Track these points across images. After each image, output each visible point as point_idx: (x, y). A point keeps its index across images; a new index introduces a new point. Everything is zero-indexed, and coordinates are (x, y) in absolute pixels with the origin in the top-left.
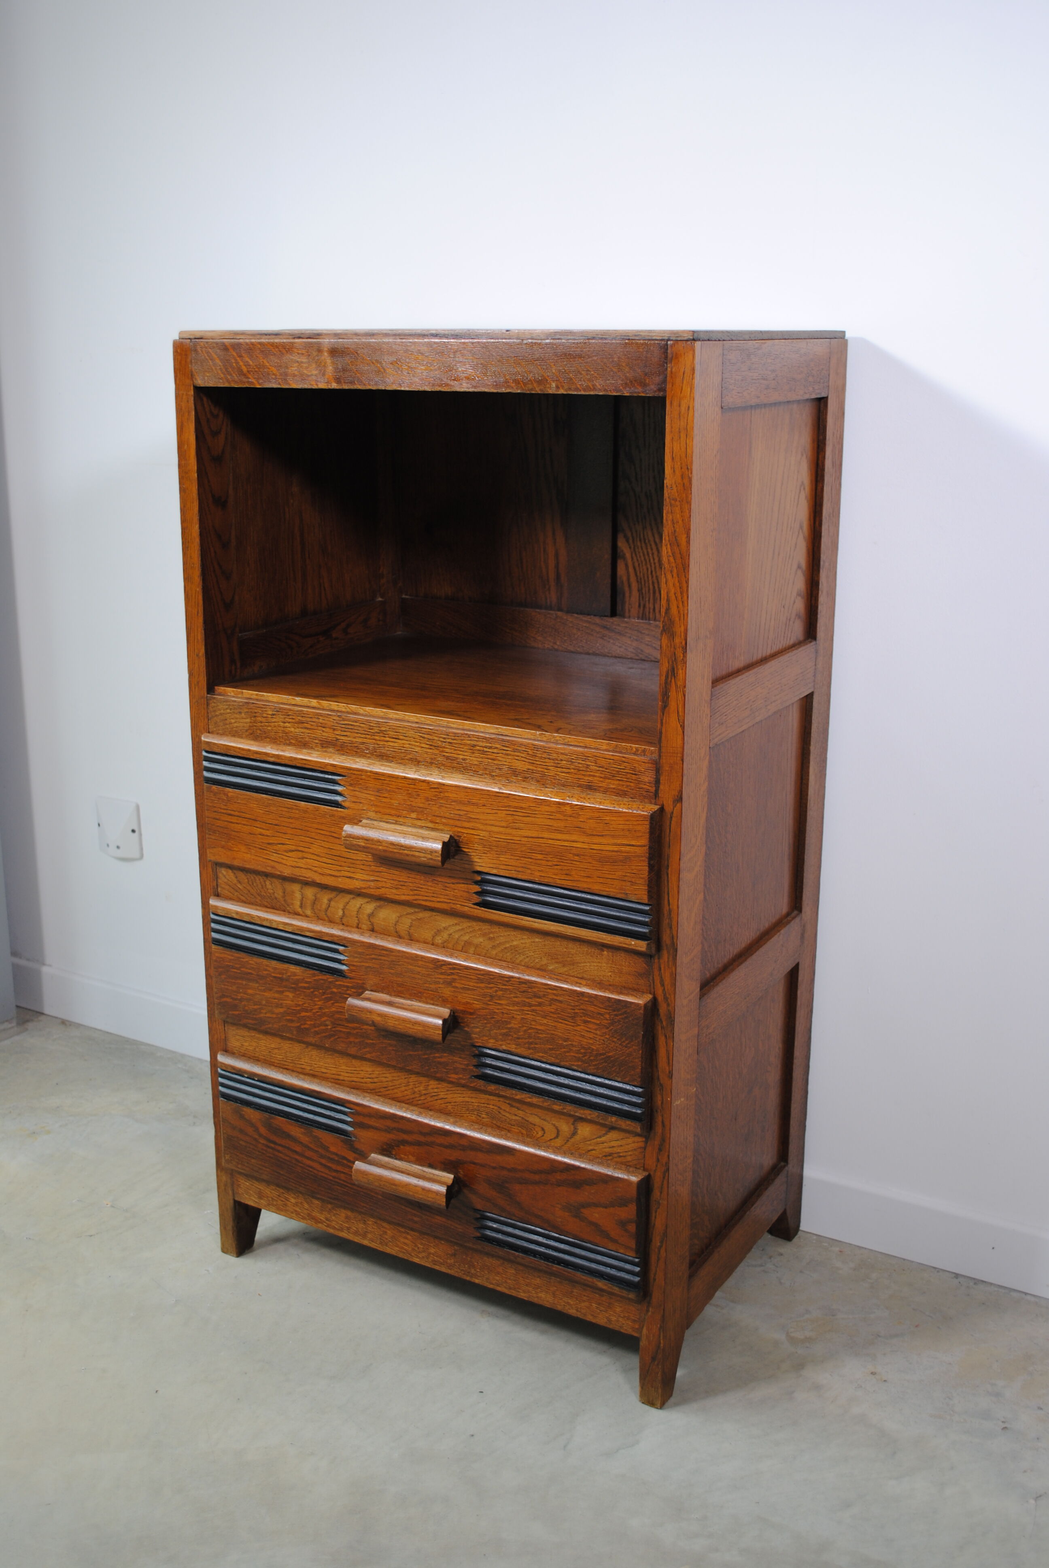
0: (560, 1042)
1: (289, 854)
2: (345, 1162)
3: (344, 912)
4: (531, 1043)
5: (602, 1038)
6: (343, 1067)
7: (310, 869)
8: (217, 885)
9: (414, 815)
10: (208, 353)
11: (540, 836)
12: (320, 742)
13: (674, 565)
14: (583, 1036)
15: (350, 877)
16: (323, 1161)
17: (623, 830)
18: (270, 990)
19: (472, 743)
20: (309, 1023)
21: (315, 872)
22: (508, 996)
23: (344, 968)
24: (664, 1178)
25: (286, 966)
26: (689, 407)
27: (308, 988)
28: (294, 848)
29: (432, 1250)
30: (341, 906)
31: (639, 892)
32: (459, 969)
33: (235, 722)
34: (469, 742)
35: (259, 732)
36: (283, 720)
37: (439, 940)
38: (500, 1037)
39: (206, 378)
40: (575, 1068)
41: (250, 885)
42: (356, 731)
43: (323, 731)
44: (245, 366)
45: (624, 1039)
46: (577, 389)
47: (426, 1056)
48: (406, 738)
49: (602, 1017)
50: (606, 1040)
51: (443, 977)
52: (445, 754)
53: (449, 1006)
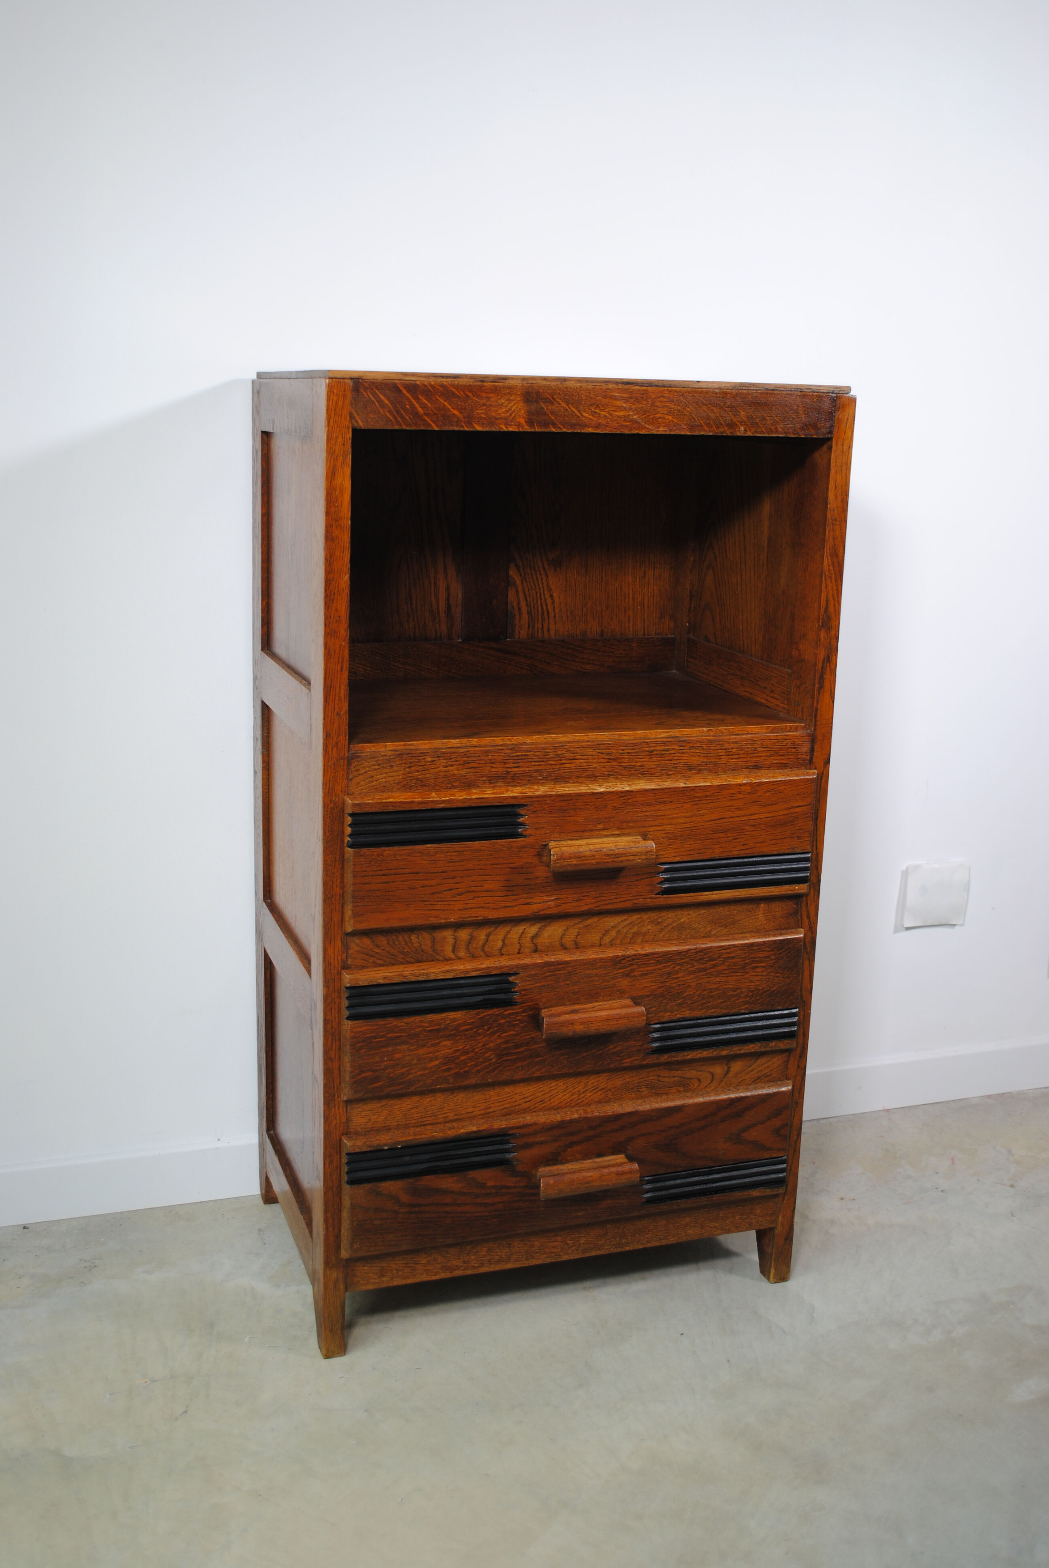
0: (731, 993)
1: (458, 898)
2: (504, 1190)
3: (504, 942)
4: (704, 1004)
5: (768, 977)
6: (495, 1098)
7: (481, 907)
8: (346, 957)
10: (373, 393)
11: (722, 817)
12: (489, 779)
13: (832, 571)
14: (751, 981)
15: (528, 904)
16: (477, 1200)
18: (424, 1046)
19: (651, 749)
20: (469, 1064)
21: (489, 908)
22: (685, 968)
23: (514, 995)
25: (445, 1015)
26: (849, 447)
27: (471, 1029)
28: (464, 890)
30: (501, 937)
31: (805, 844)
32: (639, 959)
33: (384, 778)
34: (647, 749)
35: (415, 781)
36: (445, 764)
37: (607, 939)
38: (676, 1008)
39: (371, 420)
40: (743, 1011)
41: (391, 946)
42: (530, 760)
43: (492, 767)
44: (422, 408)
45: (786, 972)
46: (762, 432)
47: (601, 1052)
48: (584, 757)
49: (768, 959)
50: (771, 977)
51: (621, 971)
52: (623, 764)
53: (628, 995)
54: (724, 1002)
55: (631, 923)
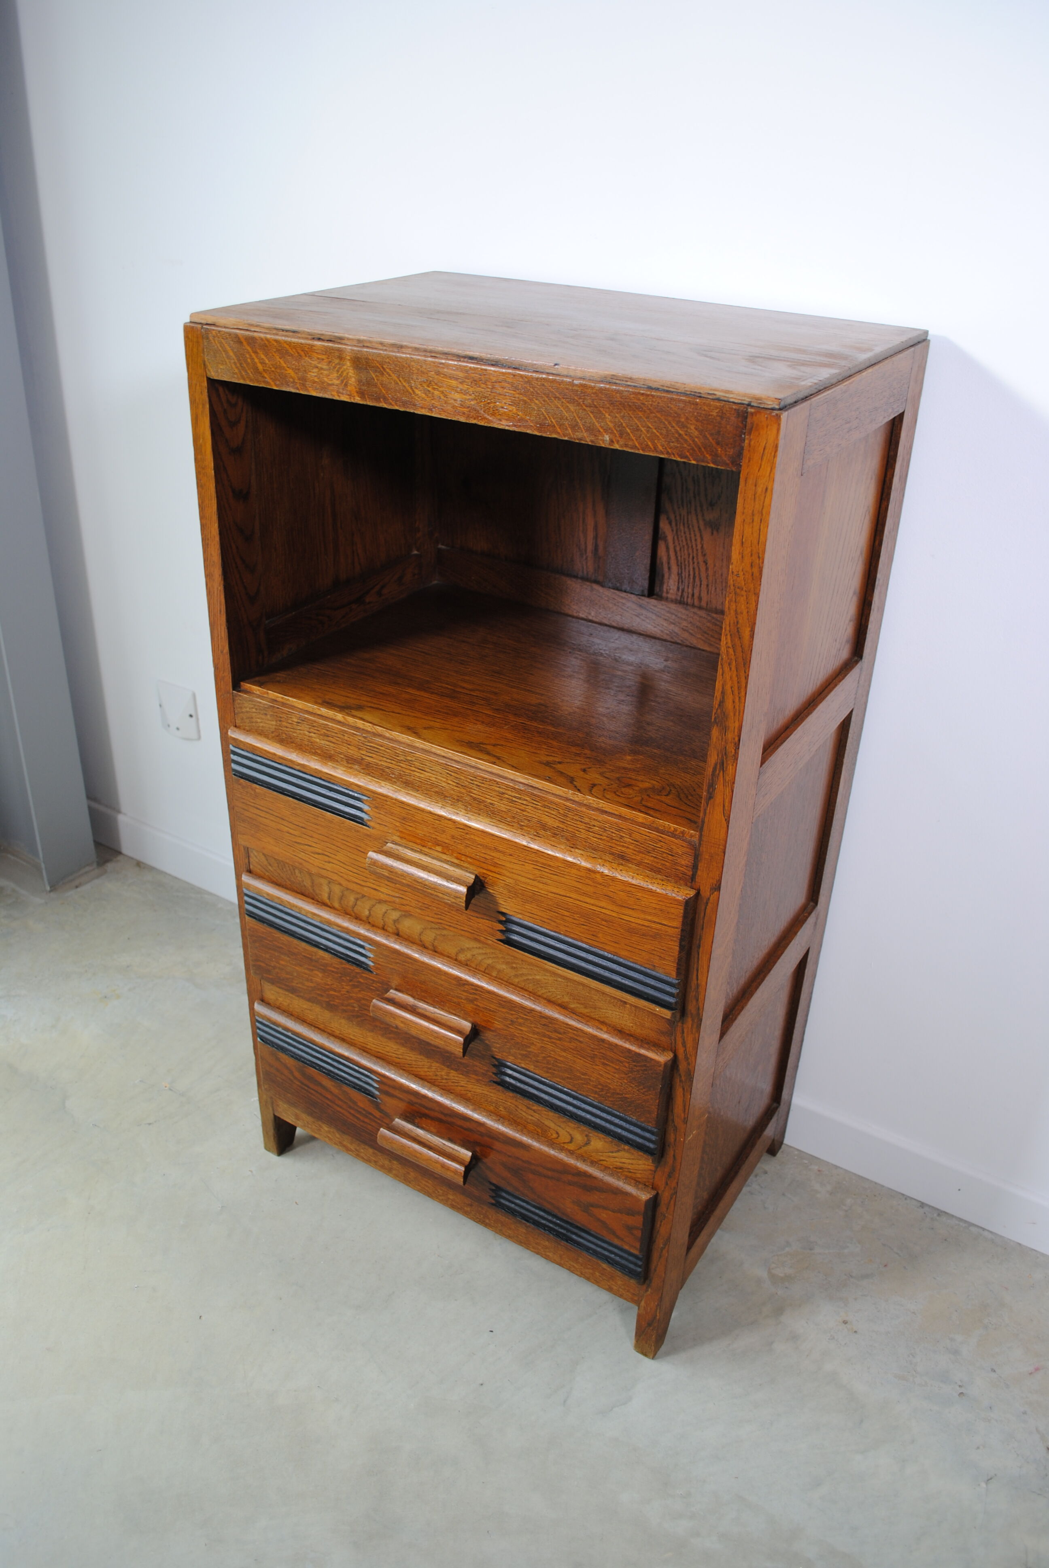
0: (578, 1074)
1: (316, 856)
3: (370, 912)
4: (550, 1069)
5: (620, 1081)
7: (336, 873)
8: (249, 865)
9: (439, 848)
10: (221, 343)
11: (568, 895)
12: (347, 758)
13: (733, 657)
14: (601, 1075)
15: (375, 890)
16: (352, 1112)
17: (655, 908)
18: (301, 966)
19: (501, 790)
20: (337, 1001)
21: (342, 877)
22: (529, 1025)
23: (371, 964)
24: (671, 1198)
25: (315, 949)
26: (767, 489)
28: (320, 851)
29: (451, 1197)
30: (368, 907)
31: (668, 969)
32: (482, 992)
33: (261, 722)
34: (497, 789)
35: (284, 735)
36: (308, 729)
37: (462, 959)
38: (520, 1056)
39: (219, 370)
41: (280, 870)
42: (382, 755)
43: (348, 748)
44: (261, 363)
45: (642, 1087)
46: (635, 447)
48: (433, 772)
49: (621, 1064)
50: (624, 1084)
51: (465, 994)
52: (472, 794)
53: (471, 1019)
54: (570, 1078)
55: (485, 953)
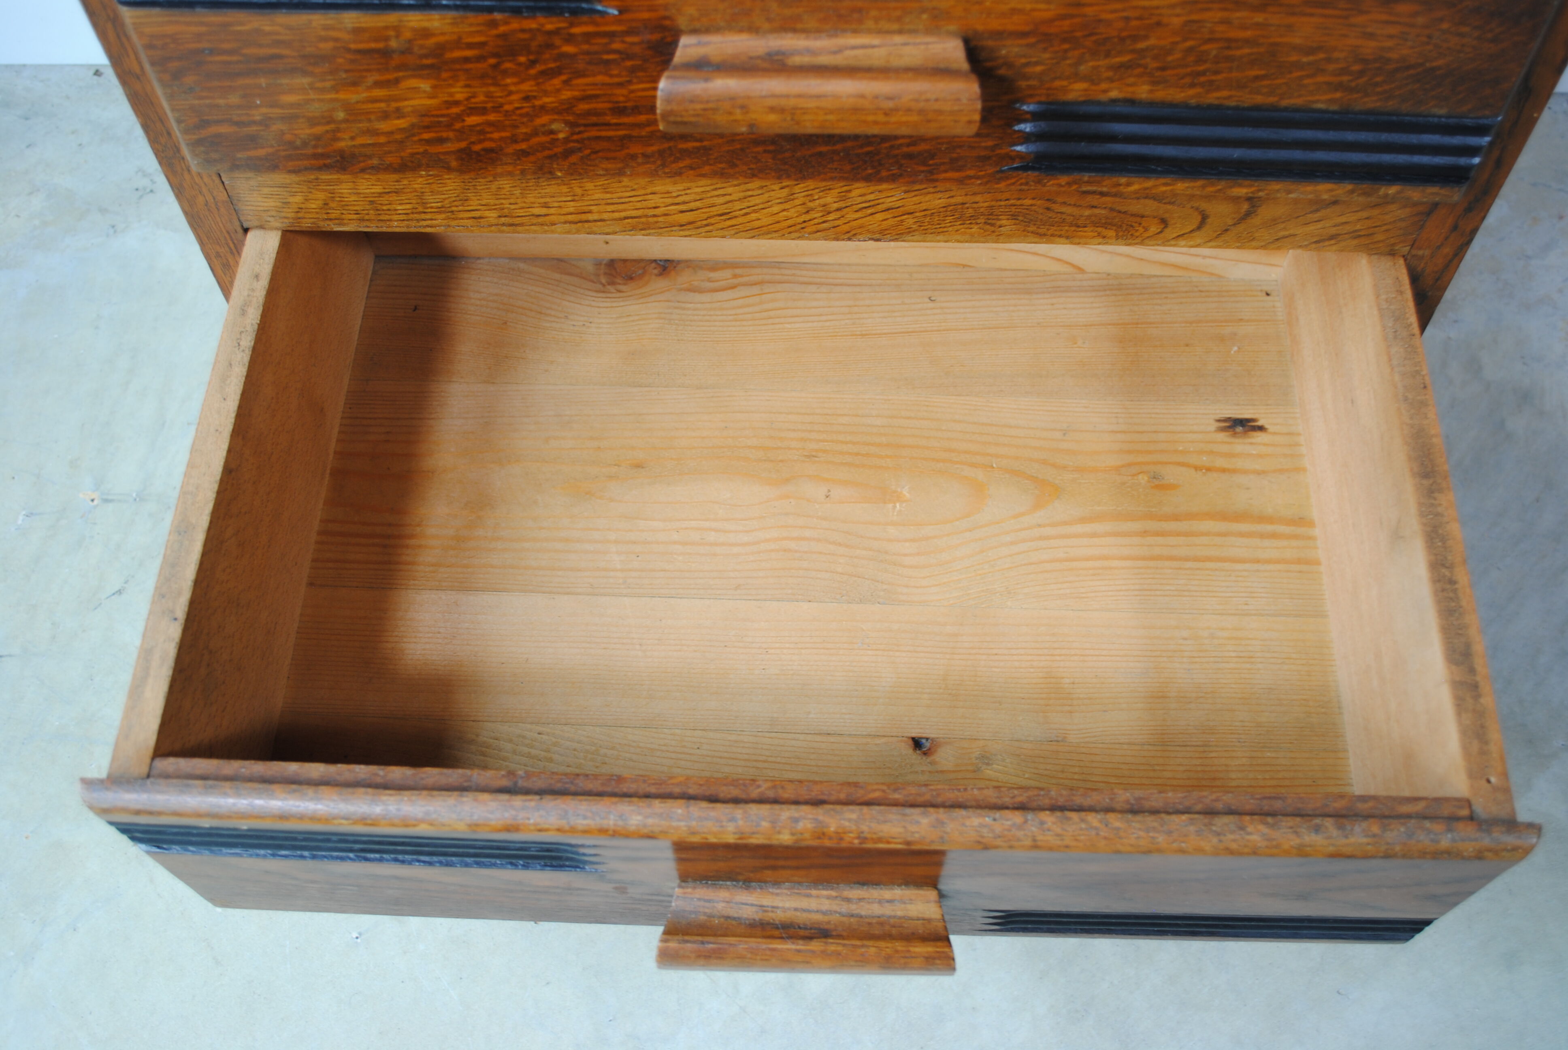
6: (597, 196)
18: (355, 84)
20: (496, 135)
27: (480, 59)
38: (1110, 74)
53: (952, 27)
